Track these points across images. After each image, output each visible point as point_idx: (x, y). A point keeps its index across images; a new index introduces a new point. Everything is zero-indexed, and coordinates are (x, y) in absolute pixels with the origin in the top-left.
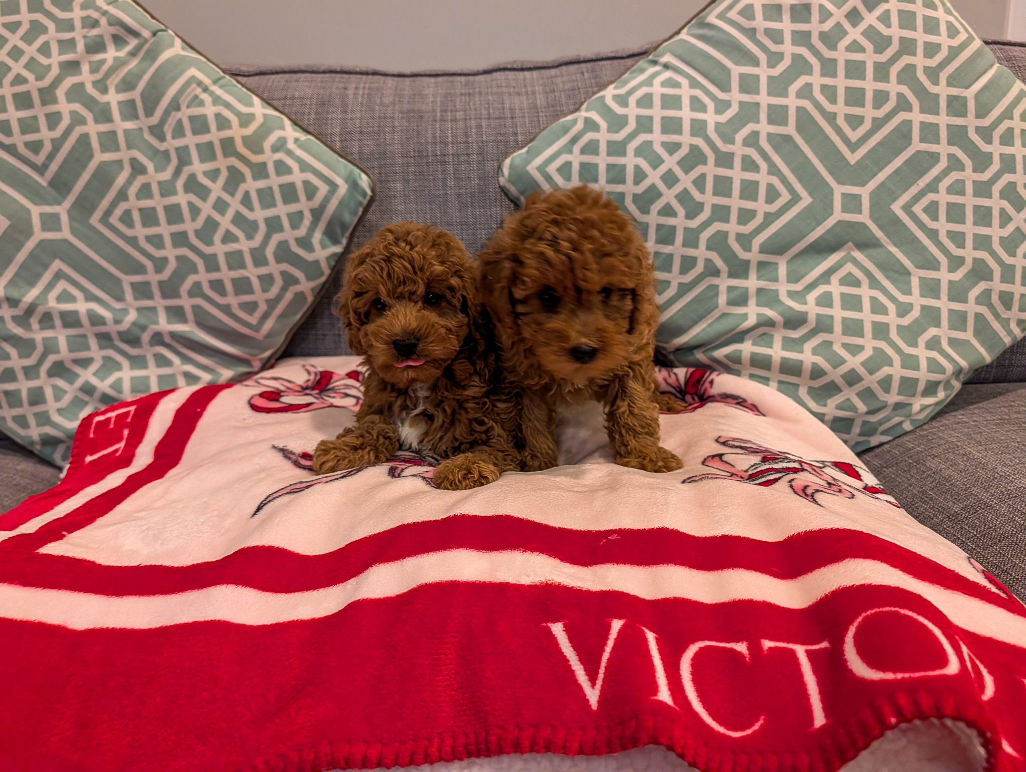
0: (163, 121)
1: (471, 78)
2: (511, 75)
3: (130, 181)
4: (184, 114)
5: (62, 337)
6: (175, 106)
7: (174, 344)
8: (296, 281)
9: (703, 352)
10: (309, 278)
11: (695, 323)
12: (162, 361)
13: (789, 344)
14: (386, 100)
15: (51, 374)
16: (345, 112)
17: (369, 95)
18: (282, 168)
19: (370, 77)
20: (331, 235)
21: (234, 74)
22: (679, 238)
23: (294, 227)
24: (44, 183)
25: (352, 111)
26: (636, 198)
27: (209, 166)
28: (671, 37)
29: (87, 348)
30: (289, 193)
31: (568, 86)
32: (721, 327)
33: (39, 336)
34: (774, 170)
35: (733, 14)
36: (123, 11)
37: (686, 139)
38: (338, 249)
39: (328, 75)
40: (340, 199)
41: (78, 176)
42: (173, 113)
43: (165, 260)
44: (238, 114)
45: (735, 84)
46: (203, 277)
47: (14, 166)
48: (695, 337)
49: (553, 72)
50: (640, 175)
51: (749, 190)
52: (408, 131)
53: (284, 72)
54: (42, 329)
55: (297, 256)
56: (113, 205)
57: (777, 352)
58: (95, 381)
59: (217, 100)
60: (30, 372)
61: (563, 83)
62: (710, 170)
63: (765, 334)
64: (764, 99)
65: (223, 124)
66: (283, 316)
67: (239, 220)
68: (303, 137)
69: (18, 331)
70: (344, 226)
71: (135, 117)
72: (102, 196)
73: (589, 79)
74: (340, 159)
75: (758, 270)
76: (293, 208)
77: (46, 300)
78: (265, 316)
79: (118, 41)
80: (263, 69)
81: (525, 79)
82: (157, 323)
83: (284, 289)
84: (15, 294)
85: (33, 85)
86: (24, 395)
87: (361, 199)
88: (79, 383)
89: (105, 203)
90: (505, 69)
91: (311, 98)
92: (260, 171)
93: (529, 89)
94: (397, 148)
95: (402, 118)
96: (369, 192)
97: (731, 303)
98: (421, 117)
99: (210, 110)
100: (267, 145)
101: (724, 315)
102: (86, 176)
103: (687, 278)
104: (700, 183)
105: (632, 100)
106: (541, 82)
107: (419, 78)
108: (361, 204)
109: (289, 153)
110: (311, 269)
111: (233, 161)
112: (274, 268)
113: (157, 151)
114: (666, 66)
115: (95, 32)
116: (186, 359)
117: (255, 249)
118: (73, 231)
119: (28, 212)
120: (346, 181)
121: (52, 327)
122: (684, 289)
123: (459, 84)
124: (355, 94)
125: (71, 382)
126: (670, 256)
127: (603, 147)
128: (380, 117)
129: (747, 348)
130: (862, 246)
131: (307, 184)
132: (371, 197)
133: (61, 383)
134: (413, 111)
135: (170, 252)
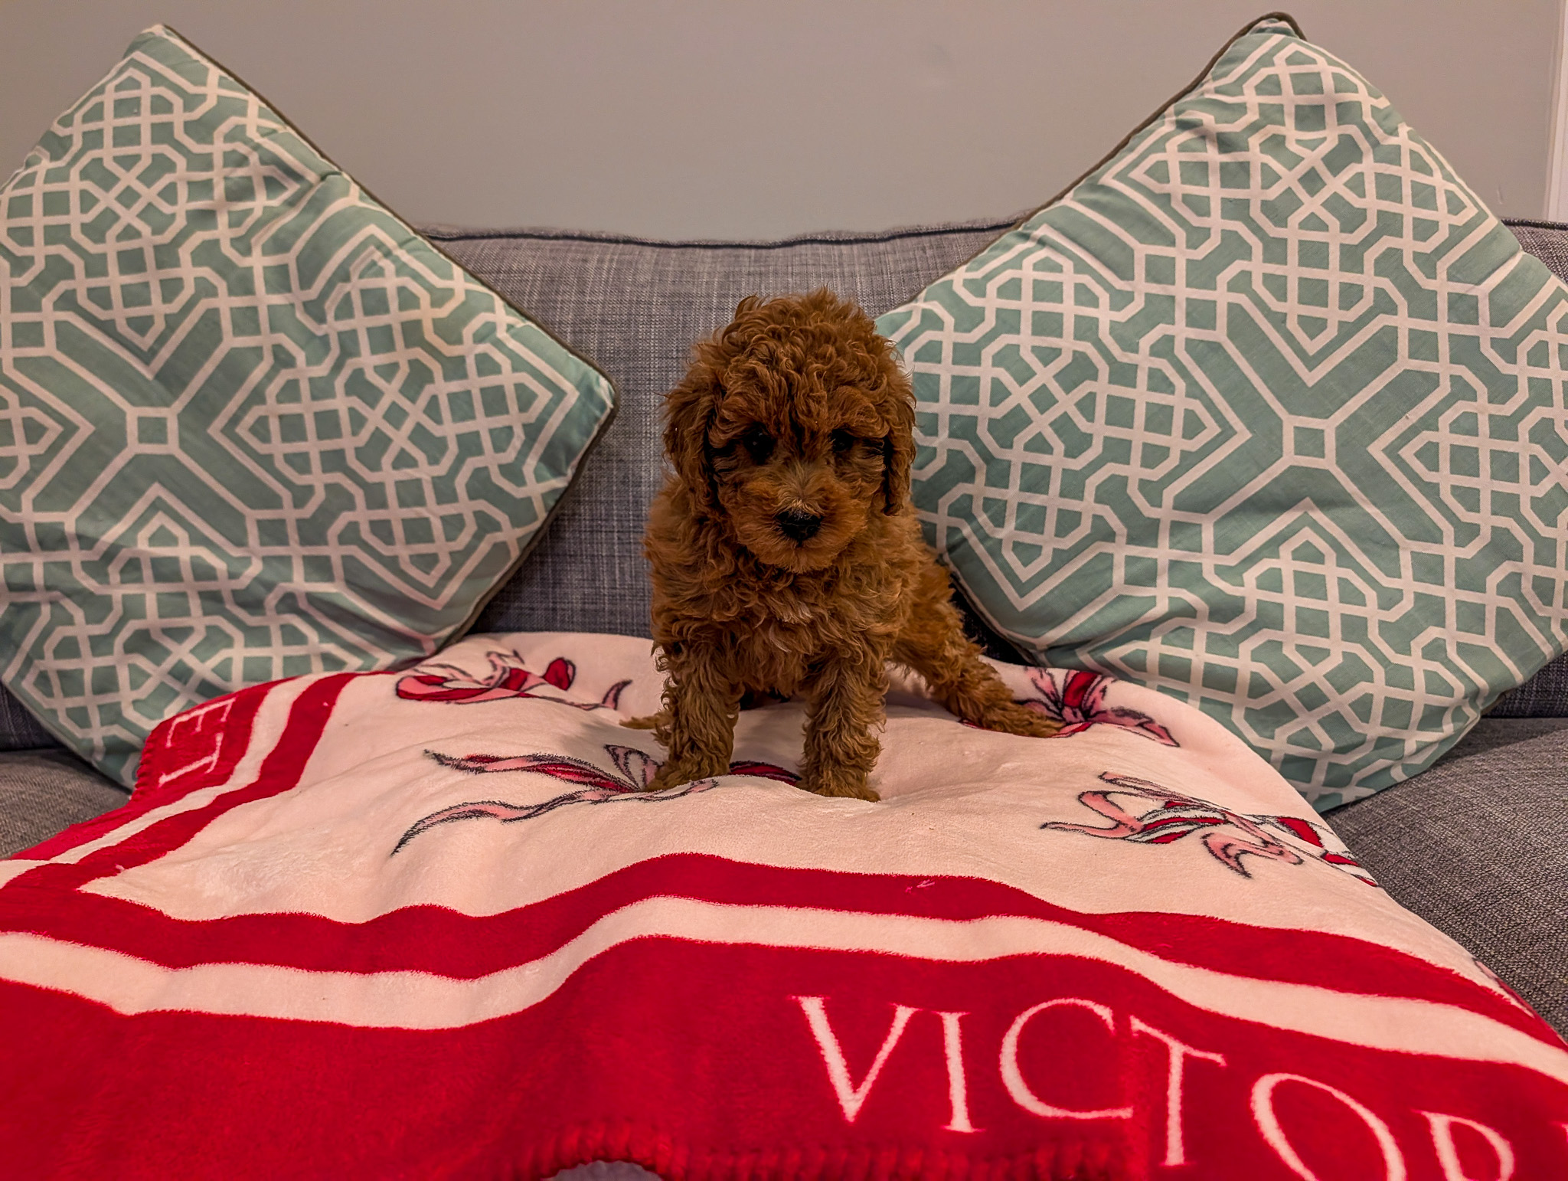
0: (324, 295)
1: (764, 252)
2: (822, 249)
3: (269, 377)
4: (355, 286)
5: (150, 593)
6: (343, 275)
7: (312, 611)
8: (496, 527)
9: (1089, 652)
10: (516, 523)
11: (1078, 608)
12: (292, 636)
13: (1216, 643)
14: (641, 279)
15: (130, 648)
16: (583, 293)
17: (618, 270)
18: (486, 365)
19: (621, 246)
20: (551, 462)
21: (432, 238)
22: (1055, 485)
23: (499, 448)
24: (149, 376)
25: (593, 292)
26: (993, 424)
27: (382, 359)
28: (1050, 203)
29: (187, 613)
30: (494, 400)
31: (902, 266)
32: (1115, 615)
33: (118, 591)
34: (1195, 391)
35: (1137, 174)
36: (282, 145)
37: (1068, 344)
38: (560, 483)
39: (561, 242)
40: (567, 410)
41: (198, 365)
42: (340, 285)
43: (309, 490)
44: (430, 288)
45: (1140, 270)
46: (362, 515)
47: (110, 351)
48: (1077, 628)
49: (882, 246)
50: (999, 393)
51: (1160, 418)
52: (671, 322)
53: (500, 236)
54: (123, 582)
55: (500, 490)
56: (244, 409)
57: (1198, 655)
58: (192, 661)
59: (402, 269)
60: (100, 645)
61: (896, 262)
62: (1102, 388)
63: (1181, 628)
64: (1181, 291)
65: (408, 300)
66: (472, 577)
67: (419, 435)
68: (520, 323)
69: (89, 583)
70: (570, 452)
71: (286, 288)
72: (229, 397)
73: (933, 257)
74: (571, 356)
75: (1172, 535)
76: (500, 421)
77: (135, 542)
78: (448, 575)
79: (272, 185)
80: (471, 232)
81: (841, 255)
82: (290, 580)
83: (478, 537)
84: (90, 530)
85: (148, 239)
86: (88, 677)
87: (598, 413)
88: (169, 663)
89: (232, 407)
90: (813, 241)
91: (536, 272)
92: (455, 368)
93: (846, 269)
94: (653, 346)
95: (663, 303)
96: (610, 404)
97: (1131, 581)
98: (691, 303)
99: (390, 282)
100: (468, 332)
101: (1121, 598)
102: (209, 368)
103: (1067, 543)
104: (1087, 406)
105: (992, 287)
106: (863, 260)
107: (690, 250)
108: (597, 419)
109: (499, 345)
110: (519, 510)
111: (418, 353)
112: (465, 507)
113: (313, 336)
114: (1042, 242)
115: (241, 172)
116: (326, 635)
117: (439, 478)
118: (183, 443)
119: (122, 414)
120: (578, 387)
121: (139, 580)
122: (1061, 558)
123: (746, 259)
124: (599, 269)
125: (158, 663)
126: (1043, 509)
127: (947, 353)
128: (631, 302)
129: (1154, 648)
130: (1324, 504)
131: (520, 388)
132: (612, 410)
133: (142, 662)
134: (679, 295)
135: (318, 479)
